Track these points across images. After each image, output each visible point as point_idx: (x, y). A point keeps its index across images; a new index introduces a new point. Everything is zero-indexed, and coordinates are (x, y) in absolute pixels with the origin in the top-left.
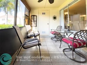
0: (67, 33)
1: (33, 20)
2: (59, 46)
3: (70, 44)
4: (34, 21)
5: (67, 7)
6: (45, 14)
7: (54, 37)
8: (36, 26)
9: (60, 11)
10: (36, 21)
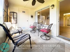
0: (40, 26)
1: (12, 17)
2: (38, 35)
3: (45, 32)
4: (14, 18)
5: (40, 10)
6: (25, 12)
7: (32, 30)
8: (17, 23)
9: (35, 12)
10: (17, 18)
